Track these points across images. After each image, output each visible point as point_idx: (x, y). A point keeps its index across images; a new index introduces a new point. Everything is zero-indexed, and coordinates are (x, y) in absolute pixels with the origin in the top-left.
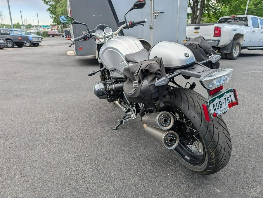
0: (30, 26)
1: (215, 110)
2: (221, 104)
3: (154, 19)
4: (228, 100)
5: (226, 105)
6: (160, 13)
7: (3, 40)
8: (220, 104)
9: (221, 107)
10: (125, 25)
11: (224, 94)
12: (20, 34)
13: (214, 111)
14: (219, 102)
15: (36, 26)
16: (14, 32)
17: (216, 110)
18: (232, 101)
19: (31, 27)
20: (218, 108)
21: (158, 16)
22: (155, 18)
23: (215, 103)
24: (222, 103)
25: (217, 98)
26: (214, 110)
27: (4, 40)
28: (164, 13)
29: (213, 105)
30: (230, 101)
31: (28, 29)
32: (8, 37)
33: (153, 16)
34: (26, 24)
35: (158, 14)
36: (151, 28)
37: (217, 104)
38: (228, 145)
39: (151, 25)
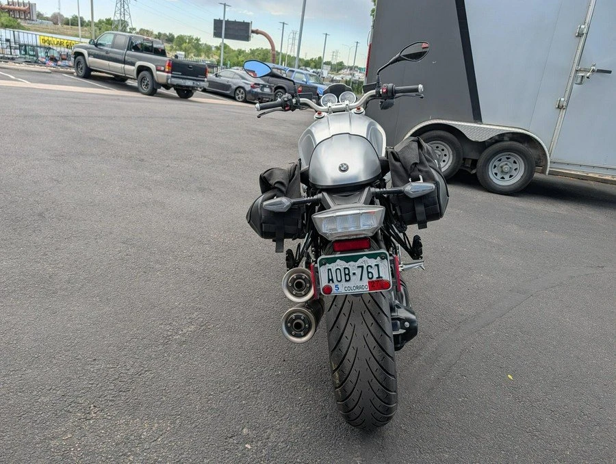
0: (340, 67)
1: (331, 280)
2: (349, 274)
3: (575, 86)
4: (368, 273)
5: (361, 279)
6: (599, 71)
7: (270, 87)
8: (345, 275)
9: (346, 281)
10: (374, 91)
11: (362, 256)
12: (305, 80)
13: (329, 282)
14: (345, 268)
15: (351, 68)
16: (297, 74)
17: (333, 282)
18: (379, 277)
19: (341, 69)
20: (339, 279)
21: (588, 78)
22: (581, 83)
23: (333, 266)
24: (351, 274)
25: (341, 258)
26: (329, 280)
27: (271, 89)
28: (610, 72)
29: (329, 270)
30: (376, 276)
31: (334, 72)
32: (281, 83)
33: (575, 76)
34: (334, 62)
35: (588, 74)
36: (560, 107)
37: (338, 271)
38: (369, 370)
39: (562, 99)
